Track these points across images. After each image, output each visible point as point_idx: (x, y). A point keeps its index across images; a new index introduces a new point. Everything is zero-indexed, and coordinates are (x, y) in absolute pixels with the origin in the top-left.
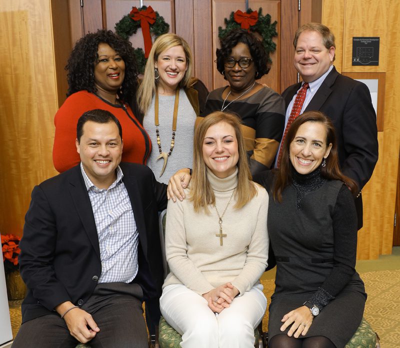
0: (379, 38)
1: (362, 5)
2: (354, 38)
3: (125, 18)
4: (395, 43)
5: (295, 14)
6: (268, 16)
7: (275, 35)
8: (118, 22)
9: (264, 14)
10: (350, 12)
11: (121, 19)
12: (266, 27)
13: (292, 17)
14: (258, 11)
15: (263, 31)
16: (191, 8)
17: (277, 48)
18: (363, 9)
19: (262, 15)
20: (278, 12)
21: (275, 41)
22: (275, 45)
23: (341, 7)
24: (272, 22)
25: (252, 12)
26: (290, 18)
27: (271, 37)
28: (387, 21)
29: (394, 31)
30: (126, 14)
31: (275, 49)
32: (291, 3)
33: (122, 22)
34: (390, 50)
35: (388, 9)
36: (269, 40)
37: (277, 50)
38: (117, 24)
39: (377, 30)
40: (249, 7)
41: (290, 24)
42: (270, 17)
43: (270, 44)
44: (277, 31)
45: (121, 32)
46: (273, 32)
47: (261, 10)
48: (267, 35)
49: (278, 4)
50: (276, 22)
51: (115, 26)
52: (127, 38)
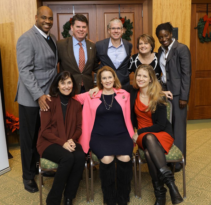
0: (178, 28)
1: (170, 14)
3: (67, 22)
4: (185, 30)
5: (141, 19)
6: (129, 20)
7: (132, 28)
8: (64, 24)
9: (127, 19)
10: (165, 17)
11: (65, 23)
12: (128, 25)
13: (139, 19)
14: (124, 18)
15: (127, 26)
16: (96, 18)
17: (133, 33)
18: (170, 16)
19: (126, 20)
20: (133, 18)
21: (132, 30)
22: (132, 32)
23: (161, 15)
24: (131, 22)
25: (122, 18)
26: (139, 21)
27: (130, 29)
28: (181, 21)
29: (184, 25)
30: (68, 21)
31: (132, 34)
32: (139, 14)
33: (66, 24)
34: (183, 33)
35: (181, 16)
36: (129, 30)
37: (133, 34)
38: (64, 26)
39: (177, 25)
40: (120, 16)
41: (138, 23)
42: (130, 20)
43: (130, 32)
44: (133, 26)
45: (66, 29)
46: (131, 27)
47: (126, 17)
48: (129, 28)
49: (133, 14)
50: (132, 23)
51: (63, 26)
52: (68, 31)
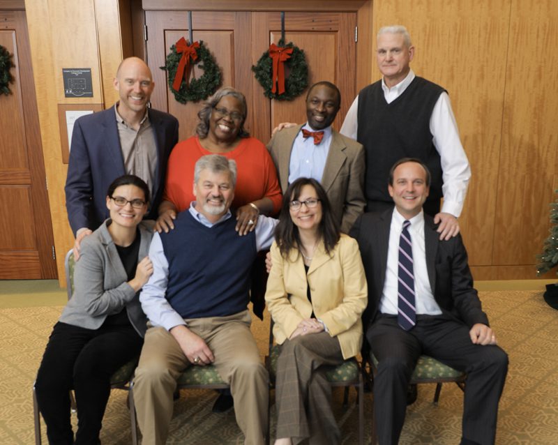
2: (63, 69)
